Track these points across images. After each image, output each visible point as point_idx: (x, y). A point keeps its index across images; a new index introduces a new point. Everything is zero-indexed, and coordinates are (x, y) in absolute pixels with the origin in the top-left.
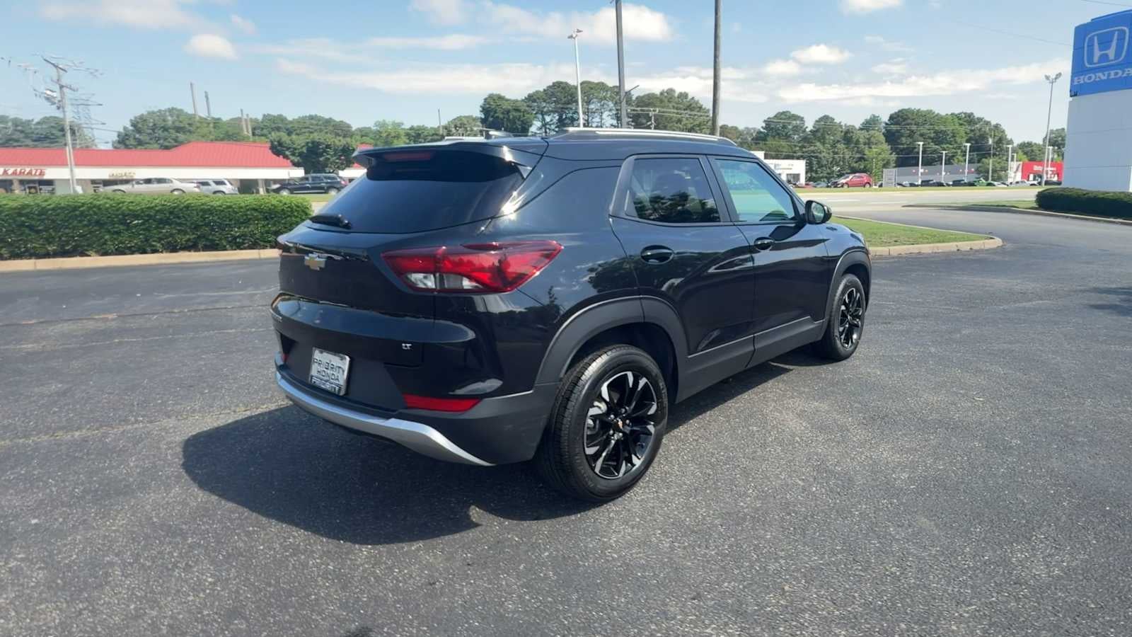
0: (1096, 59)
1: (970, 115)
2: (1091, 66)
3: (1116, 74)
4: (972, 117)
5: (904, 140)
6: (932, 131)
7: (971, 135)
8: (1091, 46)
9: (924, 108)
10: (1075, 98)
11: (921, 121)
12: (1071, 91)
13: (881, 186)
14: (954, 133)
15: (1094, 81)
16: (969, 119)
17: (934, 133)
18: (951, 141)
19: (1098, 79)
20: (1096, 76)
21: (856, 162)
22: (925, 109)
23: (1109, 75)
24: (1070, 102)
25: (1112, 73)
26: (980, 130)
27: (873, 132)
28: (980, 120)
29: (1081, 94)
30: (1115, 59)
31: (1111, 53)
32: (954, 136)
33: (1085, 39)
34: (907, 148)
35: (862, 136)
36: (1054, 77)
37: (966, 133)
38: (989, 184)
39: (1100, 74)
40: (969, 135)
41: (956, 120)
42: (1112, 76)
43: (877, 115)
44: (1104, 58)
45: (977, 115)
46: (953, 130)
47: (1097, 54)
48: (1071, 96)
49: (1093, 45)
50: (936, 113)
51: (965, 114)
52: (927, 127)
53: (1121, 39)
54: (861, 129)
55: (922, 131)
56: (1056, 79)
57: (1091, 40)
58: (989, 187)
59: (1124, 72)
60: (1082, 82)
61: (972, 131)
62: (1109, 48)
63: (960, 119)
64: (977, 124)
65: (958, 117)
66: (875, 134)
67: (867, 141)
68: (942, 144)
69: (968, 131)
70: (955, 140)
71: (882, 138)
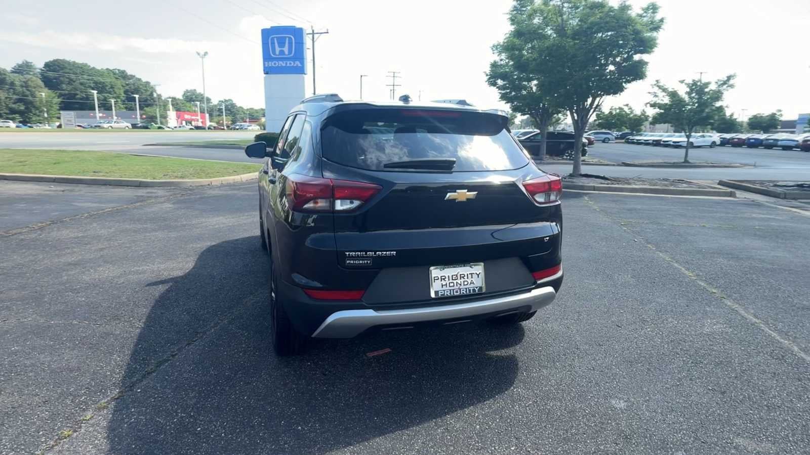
0: (277, 53)
1: (123, 72)
2: (274, 56)
3: (290, 64)
4: (125, 73)
5: (64, 86)
6: (92, 82)
7: (127, 88)
8: (273, 43)
9: (79, 61)
10: (267, 75)
11: (78, 71)
12: (264, 71)
13: (60, 126)
14: (112, 85)
15: (278, 66)
16: (123, 75)
17: (93, 83)
18: (110, 92)
19: (280, 65)
20: (278, 63)
21: (14, 103)
22: (81, 62)
23: (286, 64)
24: (265, 78)
25: (288, 62)
26: (134, 84)
27: (29, 76)
28: (132, 77)
29: (270, 74)
30: (289, 55)
31: (286, 49)
32: (112, 88)
33: (268, 39)
34: (69, 94)
35: (17, 79)
36: (203, 54)
37: (122, 86)
38: (159, 128)
39: (281, 62)
40: (126, 88)
41: (112, 74)
42: (288, 65)
43: (31, 61)
44: (282, 52)
45: (129, 72)
46: (111, 82)
47: (278, 49)
48: (265, 74)
49: (274, 43)
50: (92, 66)
51: (119, 70)
52: (85, 77)
53: (290, 43)
54: (13, 72)
55: (82, 81)
56: (205, 55)
57: (273, 39)
58: (160, 130)
59: (294, 63)
60: (270, 65)
61: (127, 85)
62: (284, 47)
63: (115, 74)
64: (130, 79)
65: (113, 72)
66: (31, 78)
67: (24, 84)
68: (103, 93)
69: (124, 85)
70: (114, 91)
71: (41, 83)
